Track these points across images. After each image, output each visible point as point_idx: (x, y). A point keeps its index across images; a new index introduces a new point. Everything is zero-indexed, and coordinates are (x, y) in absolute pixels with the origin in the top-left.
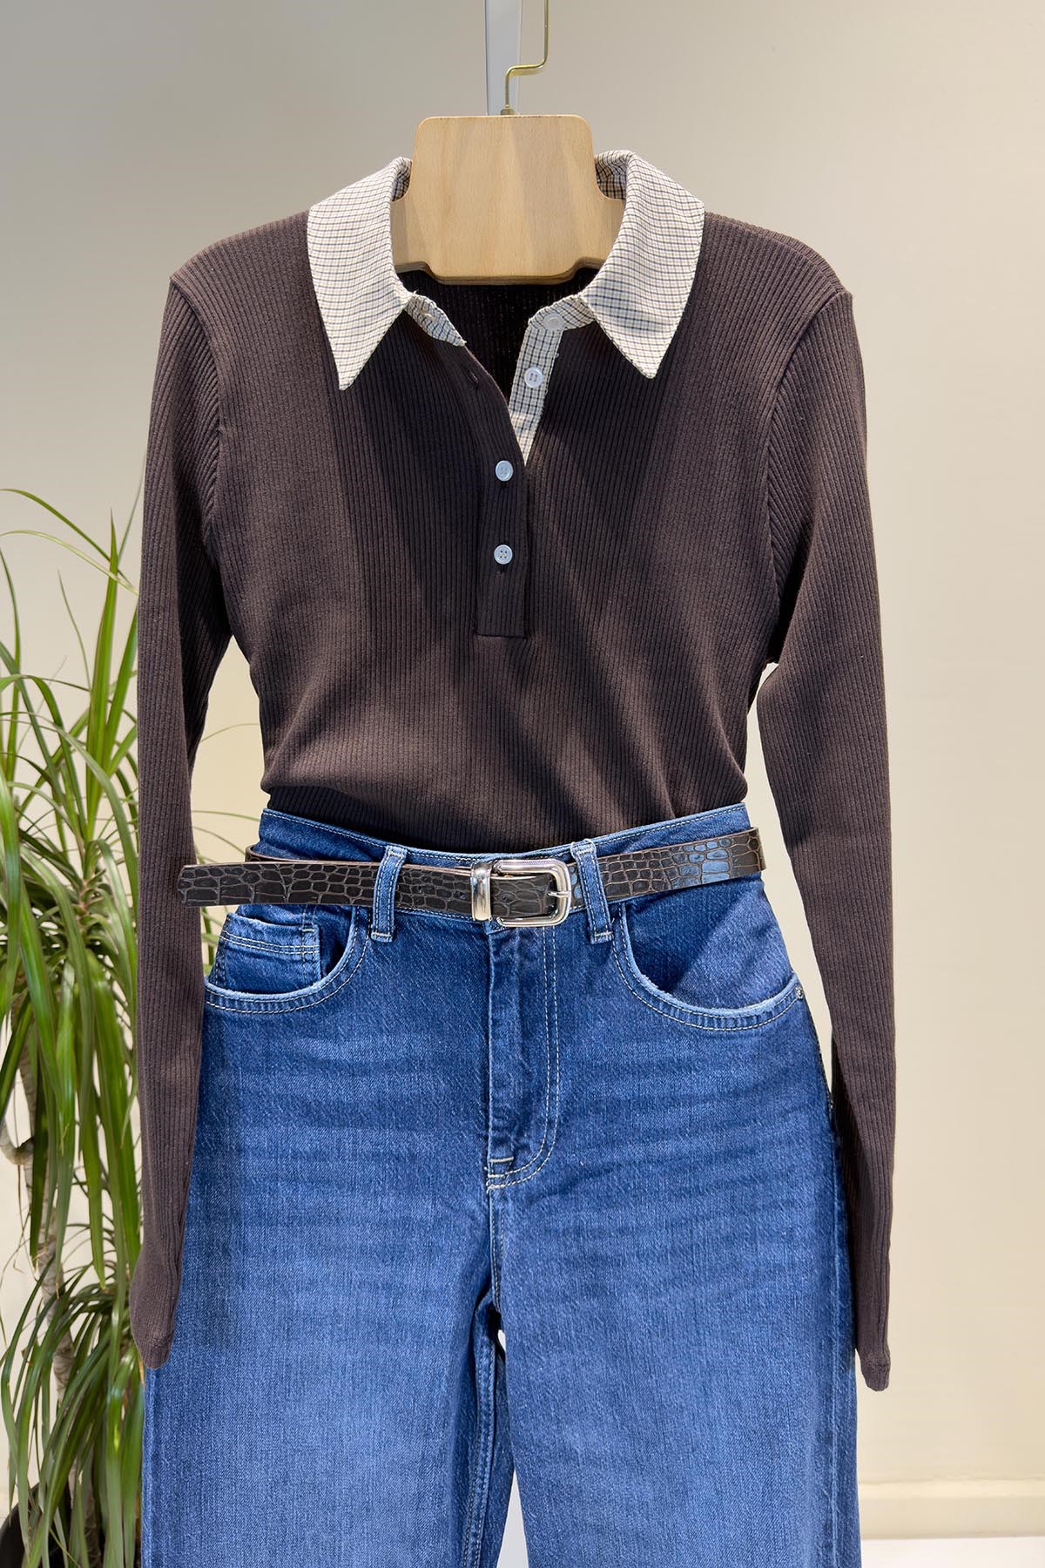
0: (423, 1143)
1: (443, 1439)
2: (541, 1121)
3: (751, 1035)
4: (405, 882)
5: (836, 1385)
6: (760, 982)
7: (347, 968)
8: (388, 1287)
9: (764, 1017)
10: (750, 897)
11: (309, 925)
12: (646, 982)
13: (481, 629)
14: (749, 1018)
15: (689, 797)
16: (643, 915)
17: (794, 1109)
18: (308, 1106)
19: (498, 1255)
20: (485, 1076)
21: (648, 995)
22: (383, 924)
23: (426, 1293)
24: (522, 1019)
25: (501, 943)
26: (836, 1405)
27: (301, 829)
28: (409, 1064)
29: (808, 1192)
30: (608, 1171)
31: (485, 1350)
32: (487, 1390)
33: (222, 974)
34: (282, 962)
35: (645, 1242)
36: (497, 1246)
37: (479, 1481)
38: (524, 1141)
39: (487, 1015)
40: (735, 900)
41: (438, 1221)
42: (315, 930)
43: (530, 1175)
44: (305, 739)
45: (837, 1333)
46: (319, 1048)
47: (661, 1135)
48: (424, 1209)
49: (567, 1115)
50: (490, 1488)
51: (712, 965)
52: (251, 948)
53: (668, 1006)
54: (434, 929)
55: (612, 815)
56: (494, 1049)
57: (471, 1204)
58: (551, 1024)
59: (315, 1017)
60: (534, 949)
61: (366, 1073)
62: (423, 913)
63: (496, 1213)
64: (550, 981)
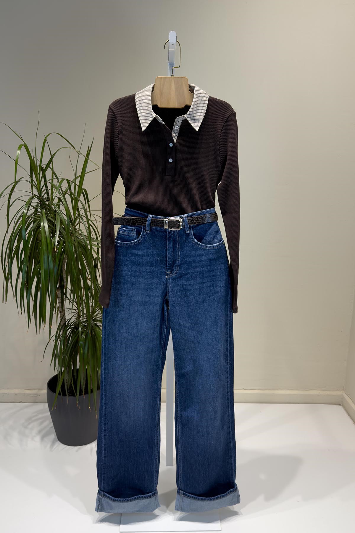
0: (155, 269)
1: (158, 322)
2: (176, 265)
3: (214, 250)
4: (152, 221)
5: (229, 315)
6: (216, 240)
7: (141, 237)
8: (148, 295)
9: (216, 246)
10: (215, 225)
11: (134, 229)
12: (196, 240)
13: (166, 175)
14: (213, 247)
15: (204, 207)
16: (196, 228)
17: (222, 264)
18: (134, 262)
19: (168, 289)
20: (166, 257)
21: (196, 242)
22: (148, 229)
23: (155, 296)
24: (173, 247)
25: (169, 233)
26: (229, 318)
27: (133, 212)
28: (152, 255)
29: (223, 278)
30: (188, 274)
31: (166, 307)
32: (166, 314)
33: (118, 238)
34: (129, 236)
35: (194, 286)
36: (168, 288)
37: (164, 332)
38: (173, 269)
39: (167, 246)
40: (212, 226)
41: (158, 283)
42: (136, 230)
43: (174, 275)
44: (134, 195)
45: (229, 305)
46: (136, 252)
47: (198, 267)
48: (155, 281)
49: (181, 264)
50: (166, 333)
51: (208, 237)
52: (124, 234)
53: (199, 244)
54: (157, 230)
55: (190, 210)
56: (168, 252)
57: (164, 280)
58: (178, 248)
59: (136, 246)
60: (176, 234)
61: (145, 256)
62: (155, 227)
63: (168, 282)
64: (178, 240)
